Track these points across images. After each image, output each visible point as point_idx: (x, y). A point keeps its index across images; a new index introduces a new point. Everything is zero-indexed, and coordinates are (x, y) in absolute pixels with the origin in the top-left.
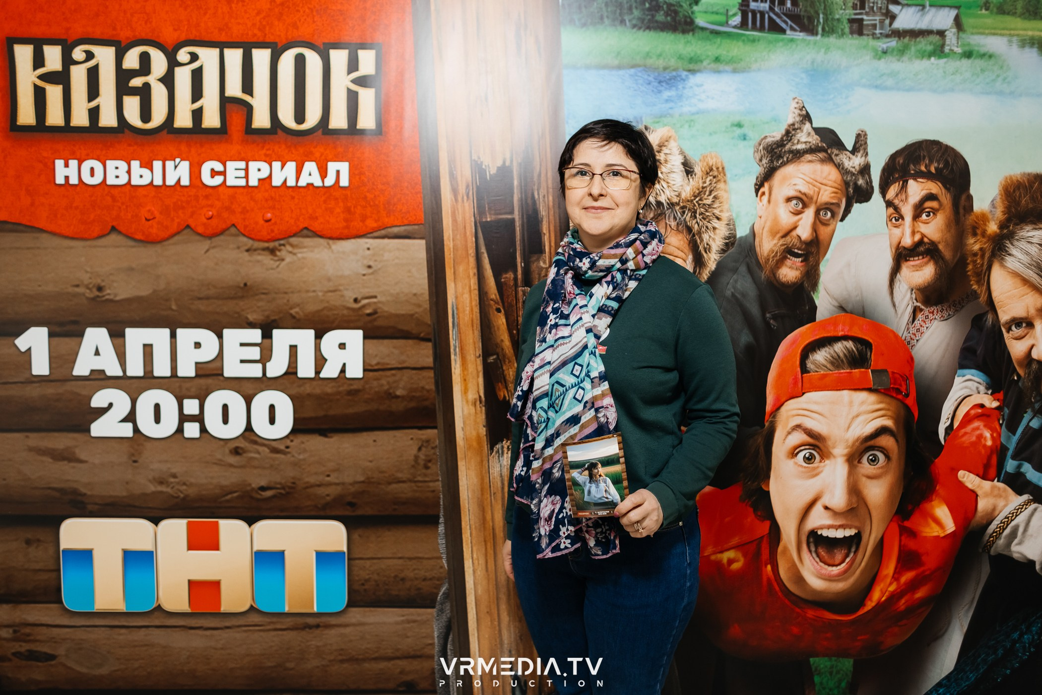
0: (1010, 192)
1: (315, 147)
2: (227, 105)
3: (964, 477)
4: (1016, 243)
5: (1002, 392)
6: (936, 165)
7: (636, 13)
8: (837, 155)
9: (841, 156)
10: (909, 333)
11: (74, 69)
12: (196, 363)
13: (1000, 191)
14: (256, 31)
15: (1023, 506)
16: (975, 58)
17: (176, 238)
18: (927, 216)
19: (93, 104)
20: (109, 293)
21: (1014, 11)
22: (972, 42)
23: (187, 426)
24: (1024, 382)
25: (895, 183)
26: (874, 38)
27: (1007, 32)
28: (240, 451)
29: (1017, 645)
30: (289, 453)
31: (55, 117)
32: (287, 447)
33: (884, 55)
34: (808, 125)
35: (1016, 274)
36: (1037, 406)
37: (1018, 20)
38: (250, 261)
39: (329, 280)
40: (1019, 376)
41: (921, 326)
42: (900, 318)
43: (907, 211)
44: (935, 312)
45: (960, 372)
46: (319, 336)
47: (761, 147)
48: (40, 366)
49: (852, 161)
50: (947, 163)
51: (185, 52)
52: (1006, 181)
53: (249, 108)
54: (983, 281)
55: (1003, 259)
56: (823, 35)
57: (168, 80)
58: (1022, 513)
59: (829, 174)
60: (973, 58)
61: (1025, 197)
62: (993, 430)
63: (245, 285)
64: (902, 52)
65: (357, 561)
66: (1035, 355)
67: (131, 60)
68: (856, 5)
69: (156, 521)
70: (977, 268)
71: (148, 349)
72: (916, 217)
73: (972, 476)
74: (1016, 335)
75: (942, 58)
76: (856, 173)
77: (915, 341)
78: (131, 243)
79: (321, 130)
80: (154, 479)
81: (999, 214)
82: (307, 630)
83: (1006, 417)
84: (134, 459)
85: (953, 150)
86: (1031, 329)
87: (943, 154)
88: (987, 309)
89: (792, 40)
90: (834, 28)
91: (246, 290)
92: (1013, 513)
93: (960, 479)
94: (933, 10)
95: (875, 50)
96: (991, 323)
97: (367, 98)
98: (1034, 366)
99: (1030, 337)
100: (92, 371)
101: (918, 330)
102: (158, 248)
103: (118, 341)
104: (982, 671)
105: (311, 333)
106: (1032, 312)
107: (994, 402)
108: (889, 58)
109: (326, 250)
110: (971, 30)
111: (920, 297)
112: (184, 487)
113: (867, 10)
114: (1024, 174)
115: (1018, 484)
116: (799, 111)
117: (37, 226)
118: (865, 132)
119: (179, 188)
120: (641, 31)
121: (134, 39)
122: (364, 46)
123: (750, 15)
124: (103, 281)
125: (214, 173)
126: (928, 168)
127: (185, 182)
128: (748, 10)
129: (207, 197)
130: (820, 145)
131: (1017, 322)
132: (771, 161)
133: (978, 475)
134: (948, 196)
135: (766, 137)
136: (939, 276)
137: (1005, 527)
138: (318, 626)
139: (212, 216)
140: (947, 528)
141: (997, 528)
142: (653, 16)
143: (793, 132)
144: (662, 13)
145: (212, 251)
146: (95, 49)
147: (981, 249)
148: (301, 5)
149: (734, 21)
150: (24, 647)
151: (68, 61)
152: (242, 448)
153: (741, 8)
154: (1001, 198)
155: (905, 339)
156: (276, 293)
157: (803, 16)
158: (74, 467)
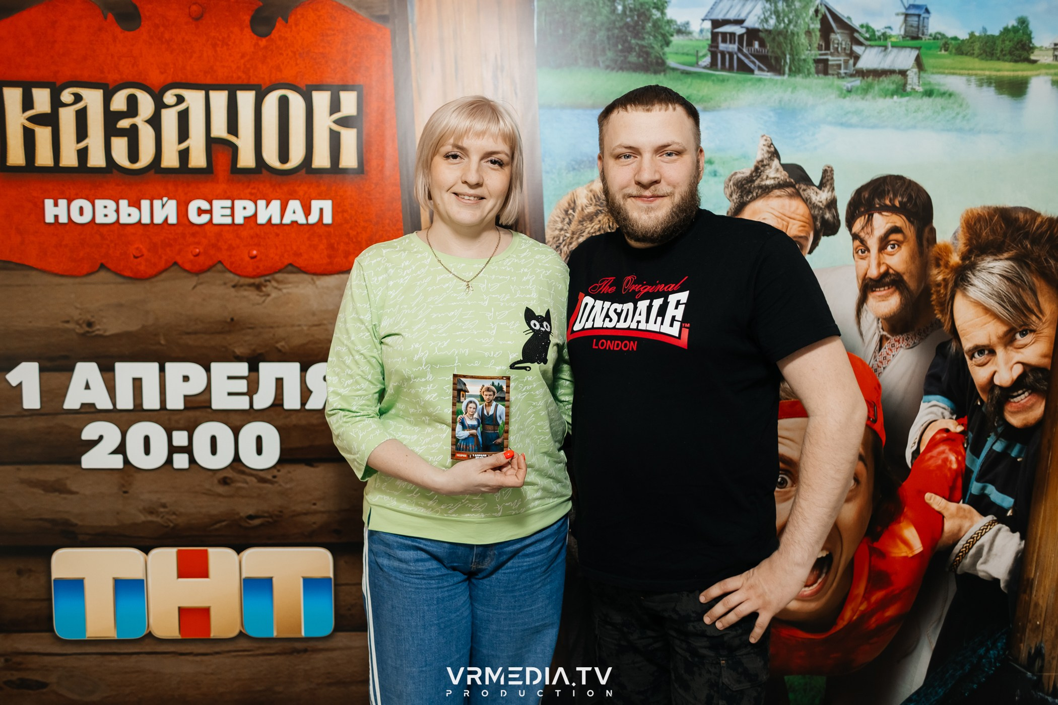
0: (971, 224)
1: (299, 186)
2: (213, 145)
3: (930, 499)
4: (977, 273)
5: (966, 417)
6: (900, 199)
7: (610, 54)
8: (804, 190)
9: (808, 191)
10: (876, 360)
11: (63, 111)
12: (185, 396)
13: (962, 223)
14: (240, 74)
15: (988, 526)
16: (936, 97)
17: (164, 275)
18: (892, 248)
19: (82, 145)
20: (98, 329)
21: (971, 52)
22: (932, 81)
23: (176, 457)
24: (987, 407)
25: (861, 216)
26: (838, 78)
27: (966, 72)
28: (228, 481)
29: (984, 660)
30: (276, 482)
31: (44, 157)
32: (274, 477)
33: (849, 94)
34: (776, 162)
35: (978, 304)
36: (1000, 430)
37: (976, 60)
38: (236, 297)
39: (314, 314)
40: (982, 401)
41: (888, 354)
42: (867, 346)
43: (873, 243)
44: (901, 340)
45: (925, 398)
46: (304, 369)
47: (731, 183)
48: (32, 400)
49: (819, 196)
50: (910, 198)
51: (171, 94)
52: (967, 214)
53: (234, 149)
54: (946, 310)
55: (965, 289)
56: (789, 75)
57: (155, 122)
58: (986, 534)
59: (797, 208)
60: (933, 97)
61: (985, 229)
62: (957, 453)
63: (232, 319)
64: (866, 91)
65: (344, 587)
66: (997, 381)
67: (119, 102)
68: (822, 46)
69: (146, 550)
70: (941, 298)
71: (137, 383)
72: (882, 248)
73: (938, 498)
74: (979, 362)
75: (905, 97)
76: (823, 207)
77: (882, 368)
78: (120, 280)
79: (304, 169)
80: (144, 509)
81: (961, 246)
82: (295, 654)
83: (970, 441)
84: (124, 489)
85: (916, 184)
86: (993, 356)
87: (907, 188)
88: (951, 337)
89: (760, 80)
90: (801, 68)
91: (232, 325)
92: (978, 534)
93: (927, 501)
94: (895, 51)
95: (840, 89)
96: (954, 350)
97: (349, 137)
98: (997, 392)
99: (992, 363)
100: (83, 405)
101: (885, 358)
102: (147, 285)
103: (109, 374)
104: (950, 685)
105: (296, 366)
106: (994, 339)
107: (959, 426)
108: (853, 96)
109: (310, 286)
110: (931, 70)
111: (886, 326)
112: (174, 517)
113: (832, 50)
114: (985, 207)
115: (983, 505)
116: (768, 148)
117: (26, 264)
118: (832, 168)
119: (166, 226)
120: (614, 72)
121: (121, 82)
122: (346, 88)
123: (719, 56)
124: (93, 317)
125: (200, 212)
126: (892, 202)
127: (173, 220)
128: (718, 51)
129: (194, 235)
130: (788, 180)
131: (980, 350)
132: (741, 196)
133: (944, 497)
134: (912, 228)
135: (735, 174)
136: (905, 305)
137: (970, 547)
138: (305, 651)
139: (200, 252)
140: (915, 548)
141: (963, 548)
142: (626, 57)
143: (762, 169)
144: (634, 54)
145: (199, 287)
146: (83, 92)
147: (944, 280)
148: (284, 48)
149: (704, 62)
150: (15, 676)
151: (56, 103)
152: (230, 478)
153: (711, 49)
154: (962, 231)
155: (872, 367)
156: (262, 328)
157: (771, 57)
158: (65, 499)
